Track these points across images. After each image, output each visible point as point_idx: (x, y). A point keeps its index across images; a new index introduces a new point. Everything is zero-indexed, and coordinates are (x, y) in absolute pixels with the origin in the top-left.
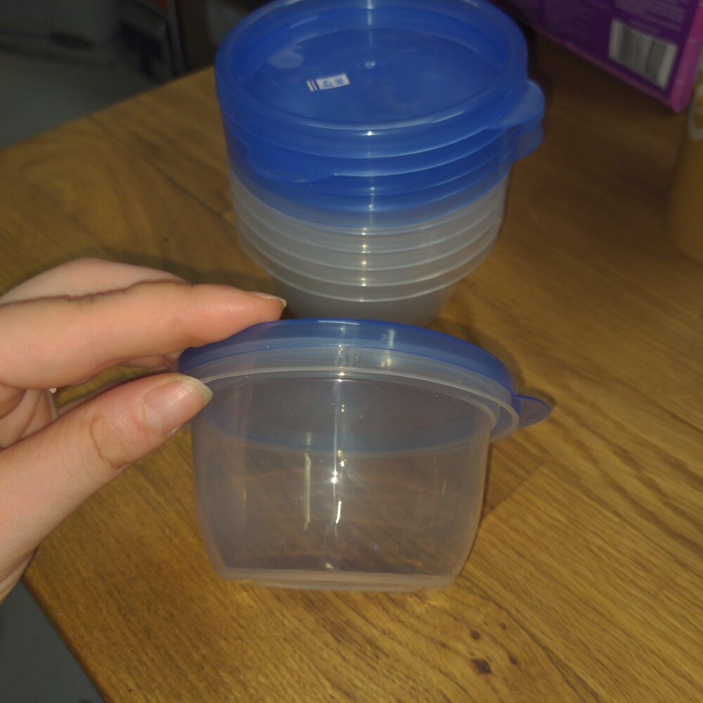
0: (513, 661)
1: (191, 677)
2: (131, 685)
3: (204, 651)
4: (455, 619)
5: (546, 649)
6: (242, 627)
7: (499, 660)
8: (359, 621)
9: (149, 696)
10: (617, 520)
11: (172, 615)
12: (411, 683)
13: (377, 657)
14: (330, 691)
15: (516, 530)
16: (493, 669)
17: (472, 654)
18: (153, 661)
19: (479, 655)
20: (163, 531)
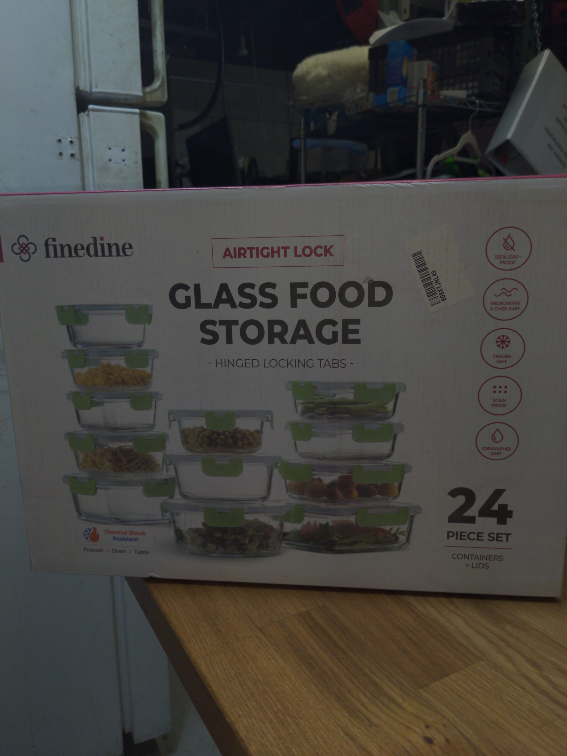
0: (447, 741)
1: (271, 716)
2: (241, 713)
3: (280, 707)
4: (417, 717)
5: (467, 739)
6: (300, 701)
7: (439, 739)
8: (363, 709)
9: (249, 720)
10: (522, 691)
11: (266, 690)
12: (387, 740)
13: (371, 726)
14: (342, 734)
15: (460, 686)
16: (435, 742)
17: (424, 734)
18: (253, 706)
19: (428, 735)
20: (267, 656)
